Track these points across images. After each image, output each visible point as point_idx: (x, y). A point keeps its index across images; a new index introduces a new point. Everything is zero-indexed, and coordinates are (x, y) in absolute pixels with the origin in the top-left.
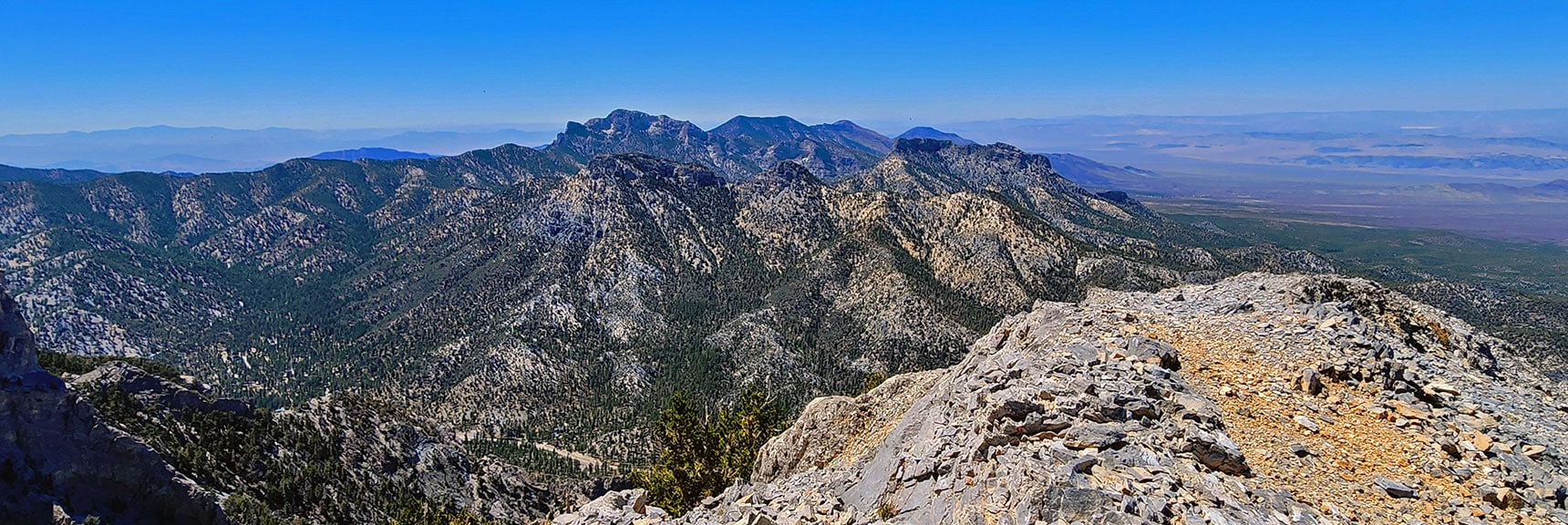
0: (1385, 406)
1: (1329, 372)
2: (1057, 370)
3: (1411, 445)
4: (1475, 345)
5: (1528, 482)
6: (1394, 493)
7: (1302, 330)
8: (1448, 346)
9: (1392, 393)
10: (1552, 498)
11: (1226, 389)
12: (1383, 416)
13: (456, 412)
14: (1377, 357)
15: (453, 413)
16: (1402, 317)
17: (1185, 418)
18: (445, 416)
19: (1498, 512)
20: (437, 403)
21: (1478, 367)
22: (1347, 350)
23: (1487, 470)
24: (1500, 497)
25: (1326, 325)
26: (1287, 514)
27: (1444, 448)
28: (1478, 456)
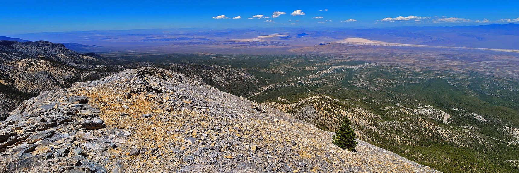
0: (147, 96)
1: (133, 92)
2: (31, 117)
3: (152, 104)
4: (178, 77)
5: (176, 104)
6: (146, 117)
7: (126, 83)
8: (172, 78)
9: (148, 93)
10: (181, 106)
11: (103, 104)
12: (146, 99)
14: (145, 85)
16: (162, 74)
17: (81, 118)
19: (169, 113)
21: (178, 81)
22: (137, 85)
23: (168, 104)
24: (169, 110)
25: (132, 80)
26: (114, 134)
27: (159, 102)
28: (167, 102)
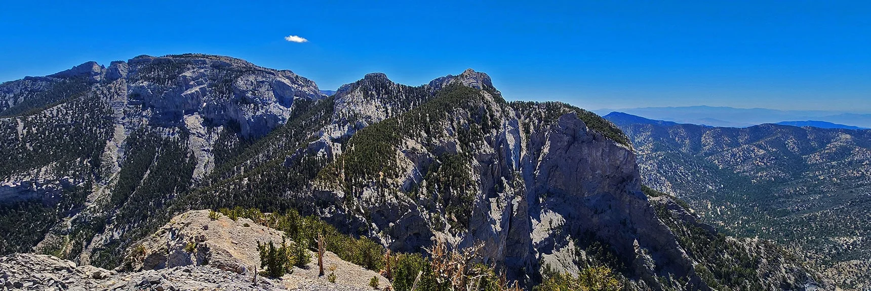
13: (839, 276)
15: (837, 276)
18: (830, 275)
20: (826, 266)
